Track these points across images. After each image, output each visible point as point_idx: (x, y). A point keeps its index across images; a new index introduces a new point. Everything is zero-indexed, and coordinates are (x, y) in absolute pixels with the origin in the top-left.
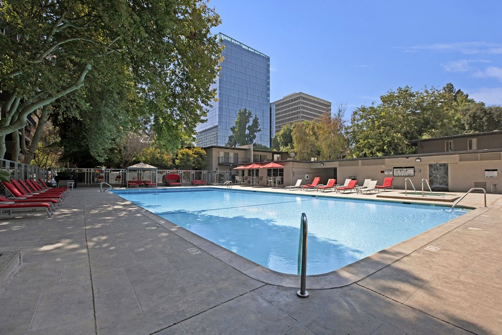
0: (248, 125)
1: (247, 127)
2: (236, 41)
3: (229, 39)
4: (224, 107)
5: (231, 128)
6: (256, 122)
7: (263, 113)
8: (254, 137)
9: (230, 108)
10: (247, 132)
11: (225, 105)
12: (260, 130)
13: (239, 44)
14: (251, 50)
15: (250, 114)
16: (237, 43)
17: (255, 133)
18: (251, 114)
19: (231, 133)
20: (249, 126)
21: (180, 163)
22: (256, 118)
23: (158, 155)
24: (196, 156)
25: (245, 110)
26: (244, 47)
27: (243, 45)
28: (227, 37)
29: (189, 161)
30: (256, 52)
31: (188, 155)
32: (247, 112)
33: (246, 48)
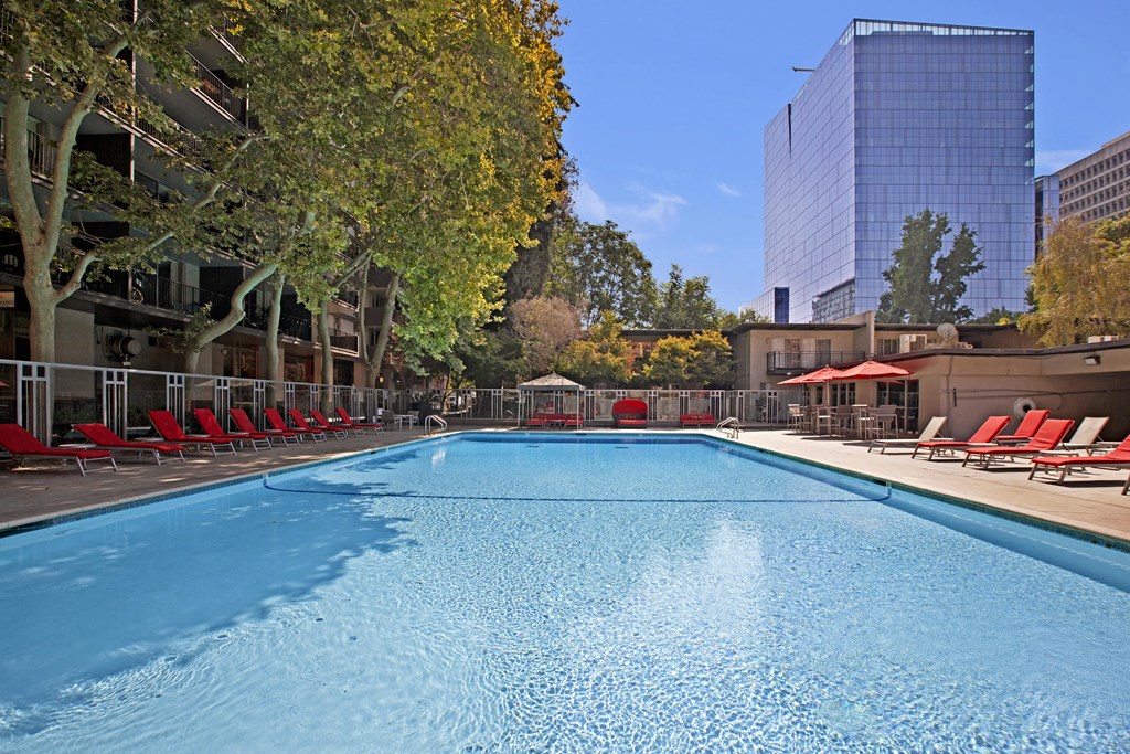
0: (936, 256)
1: (934, 262)
2: (905, 23)
3: (884, 28)
4: (871, 219)
5: (885, 274)
6: (964, 245)
7: (1008, 212)
8: (961, 289)
9: (890, 218)
10: (936, 276)
11: (875, 212)
12: (980, 267)
13: (916, 28)
14: (961, 32)
15: (943, 224)
16: (909, 28)
17: (964, 279)
18: (946, 224)
19: (887, 287)
20: (941, 260)
21: (652, 373)
22: (964, 231)
23: (596, 356)
24: (696, 354)
25: (928, 215)
26: (936, 31)
27: (932, 25)
28: (876, 24)
29: (676, 366)
30: (981, 33)
31: (675, 352)
32: (934, 218)
33: (942, 32)
